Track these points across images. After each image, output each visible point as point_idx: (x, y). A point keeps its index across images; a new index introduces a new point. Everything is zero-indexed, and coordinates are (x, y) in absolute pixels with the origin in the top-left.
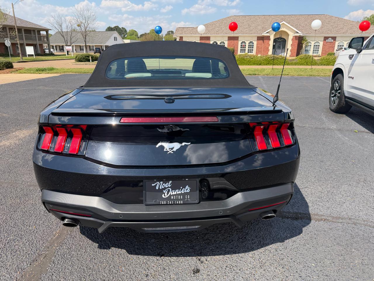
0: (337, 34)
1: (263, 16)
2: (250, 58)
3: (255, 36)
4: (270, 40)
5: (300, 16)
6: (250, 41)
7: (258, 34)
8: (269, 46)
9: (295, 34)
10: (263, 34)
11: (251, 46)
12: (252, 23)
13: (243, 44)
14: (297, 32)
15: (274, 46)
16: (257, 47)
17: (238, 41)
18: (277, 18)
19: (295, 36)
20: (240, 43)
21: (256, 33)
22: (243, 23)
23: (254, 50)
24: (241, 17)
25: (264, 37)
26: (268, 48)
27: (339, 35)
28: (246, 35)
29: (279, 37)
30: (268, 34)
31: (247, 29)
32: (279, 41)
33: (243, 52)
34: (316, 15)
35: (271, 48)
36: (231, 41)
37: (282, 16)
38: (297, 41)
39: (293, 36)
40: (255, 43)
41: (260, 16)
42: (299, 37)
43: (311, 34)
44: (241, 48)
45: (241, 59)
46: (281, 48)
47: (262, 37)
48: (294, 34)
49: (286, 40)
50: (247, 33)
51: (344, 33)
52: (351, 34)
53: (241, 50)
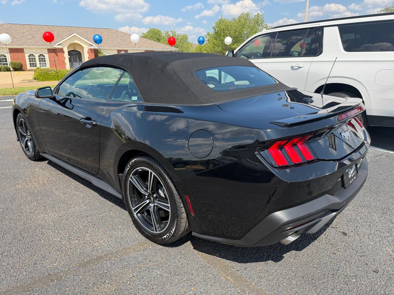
0: (128, 47)
1: (46, 26)
2: (55, 72)
3: (45, 48)
4: (64, 52)
5: (87, 28)
6: (40, 54)
7: (48, 46)
8: (65, 59)
9: (90, 47)
10: (54, 46)
11: (42, 59)
12: (36, 33)
13: (32, 57)
14: (91, 45)
15: (70, 59)
16: (50, 61)
17: (23, 54)
18: (63, 29)
19: (90, 49)
20: (27, 56)
21: (44, 45)
22: (24, 33)
23: (47, 64)
24: (17, 25)
25: (55, 49)
26: (64, 61)
27: (130, 48)
28: (33, 47)
29: (73, 49)
30: (60, 47)
31: (31, 40)
32: (74, 54)
33: (33, 66)
34: (102, 29)
35: (67, 61)
36: (14, 54)
37: (69, 28)
38: (94, 54)
39: (88, 49)
40: (47, 56)
41: (43, 26)
42: (94, 50)
43: (105, 47)
44: (30, 61)
45: (44, 74)
46: (78, 61)
47: (53, 49)
48: (88, 47)
49: (81, 52)
50: (34, 45)
51: (133, 46)
52: (139, 47)
53: (30, 64)
